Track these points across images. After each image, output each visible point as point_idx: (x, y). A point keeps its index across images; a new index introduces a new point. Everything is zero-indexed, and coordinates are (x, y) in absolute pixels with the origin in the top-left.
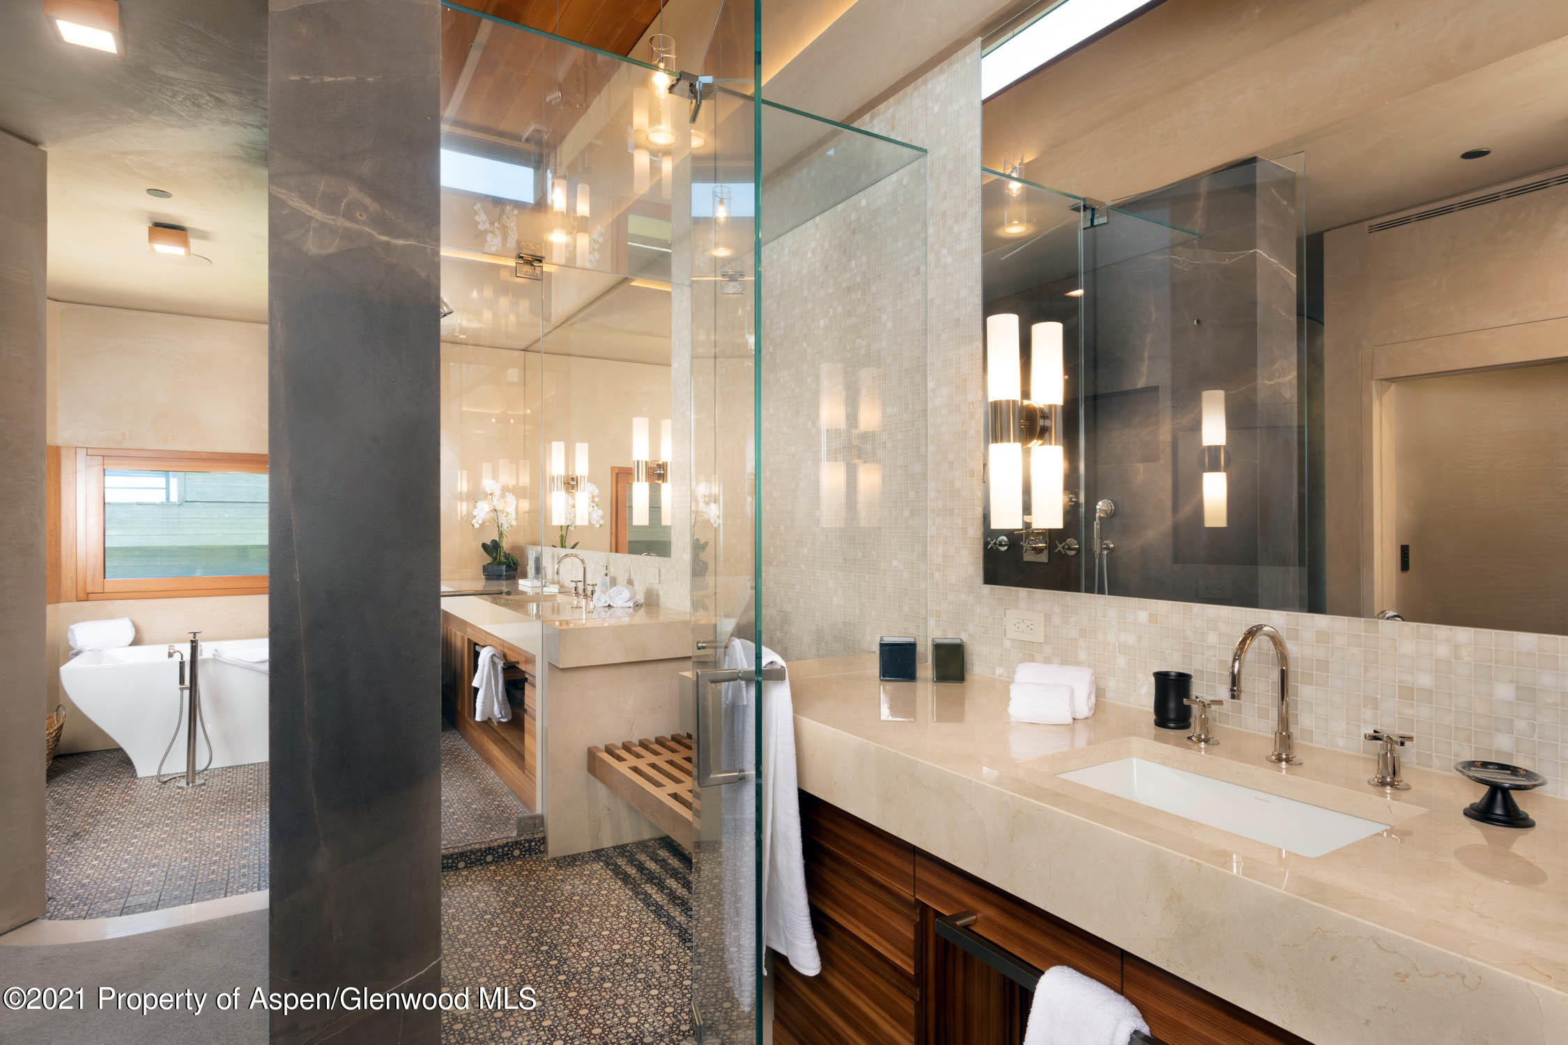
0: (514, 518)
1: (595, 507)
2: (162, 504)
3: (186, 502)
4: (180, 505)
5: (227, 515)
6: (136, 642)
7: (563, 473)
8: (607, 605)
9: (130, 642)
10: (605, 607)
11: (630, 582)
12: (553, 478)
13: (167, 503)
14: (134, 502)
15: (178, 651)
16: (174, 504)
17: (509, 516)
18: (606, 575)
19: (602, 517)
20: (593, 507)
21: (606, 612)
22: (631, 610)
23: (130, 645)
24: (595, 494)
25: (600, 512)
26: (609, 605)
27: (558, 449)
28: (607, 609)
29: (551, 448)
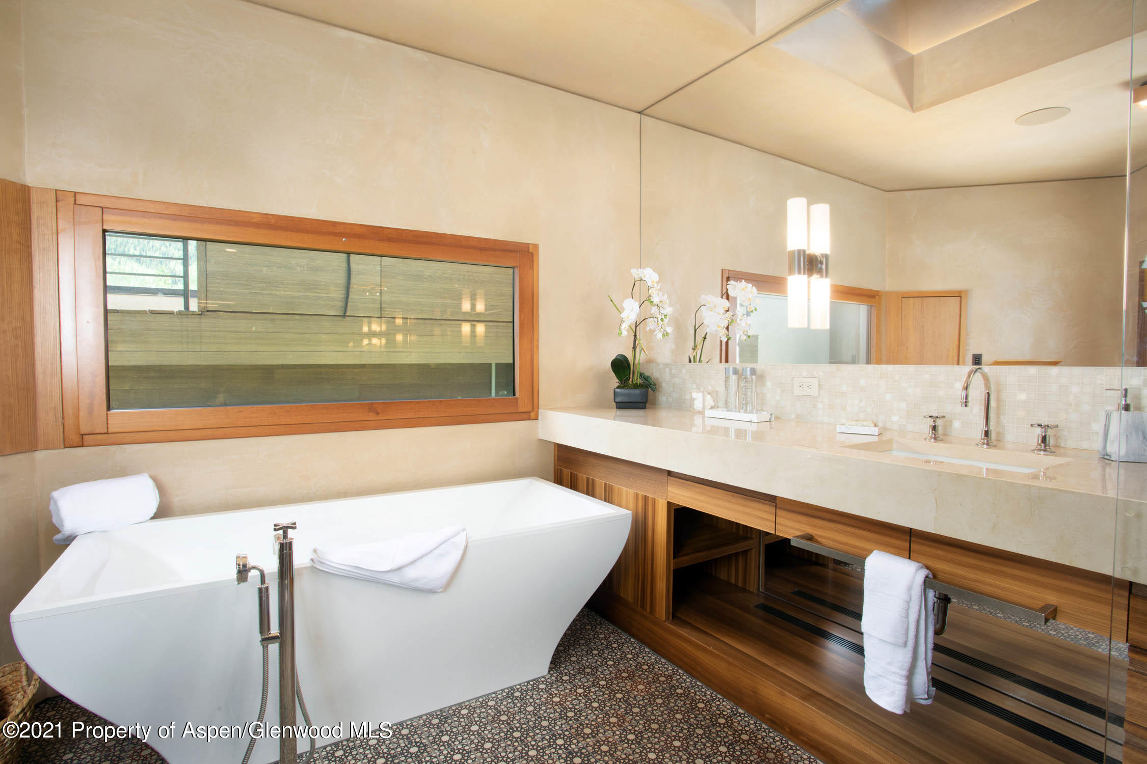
2: (180, 313)
3: (208, 311)
4: (201, 314)
5: (254, 329)
6: (162, 513)
9: (152, 515)
13: (186, 312)
14: (147, 309)
15: (254, 568)
16: (193, 314)
23: (152, 518)
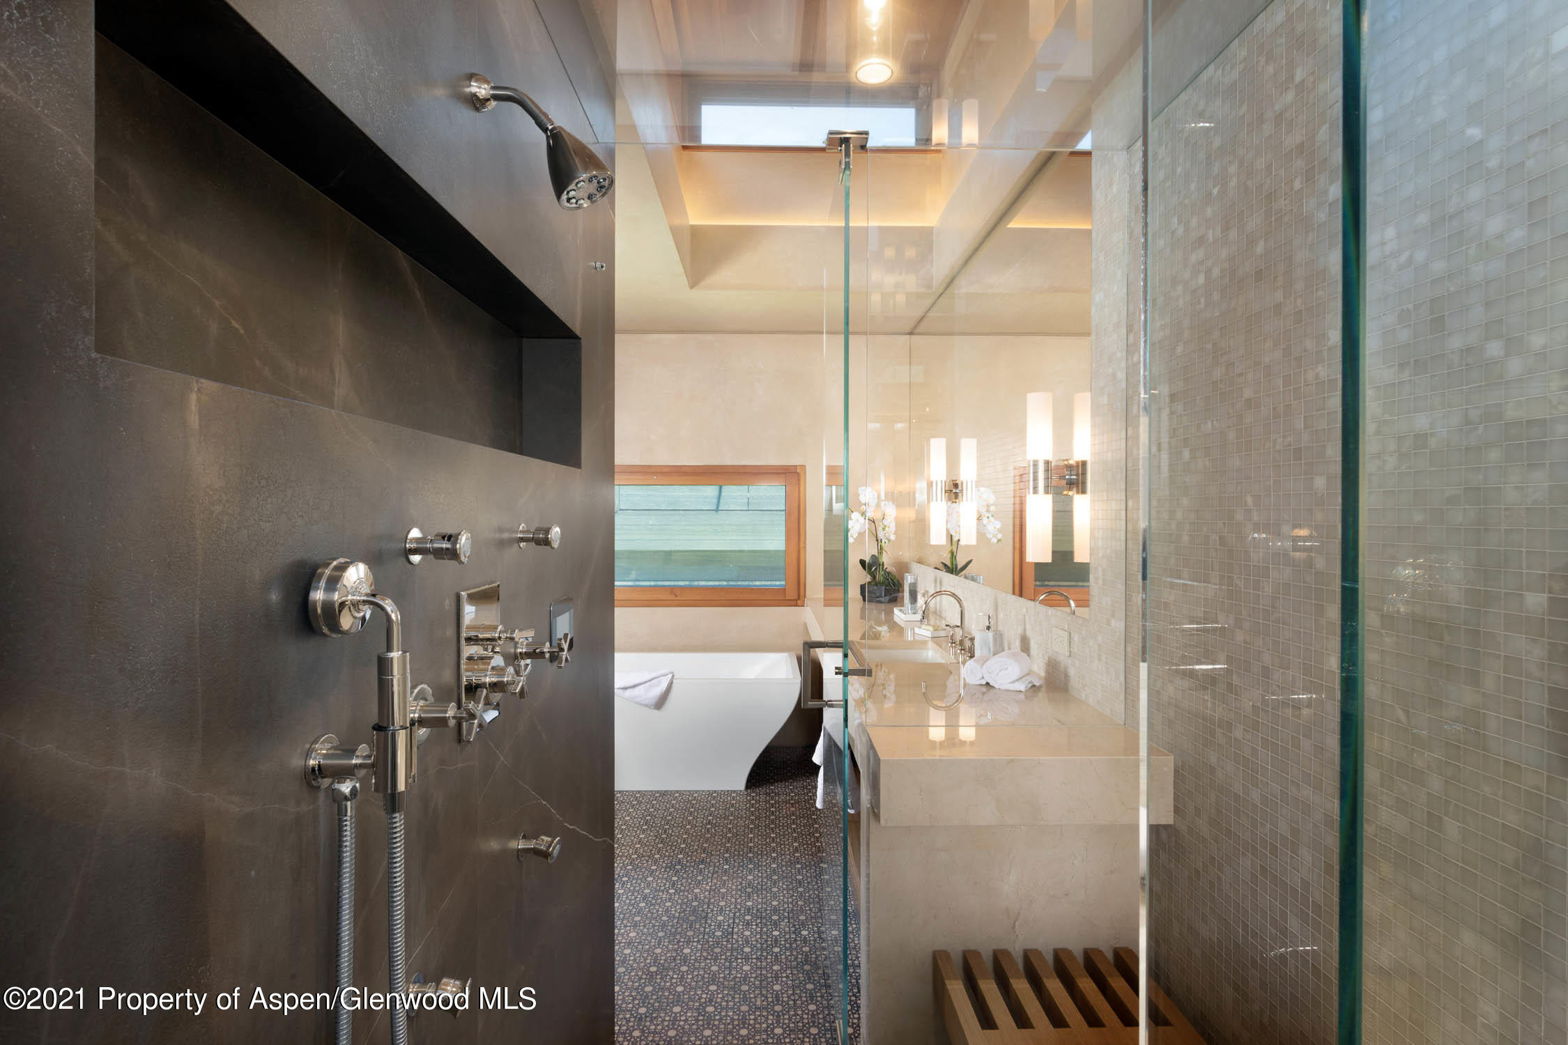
0: (894, 531)
1: (991, 518)
7: (944, 478)
8: (984, 683)
10: (981, 685)
11: (1025, 647)
12: (932, 482)
17: (887, 529)
18: (988, 628)
19: (1000, 531)
20: (988, 517)
21: (984, 694)
22: (1022, 696)
24: (991, 502)
25: (998, 525)
26: (988, 684)
27: (937, 448)
28: (984, 689)
29: (929, 445)
